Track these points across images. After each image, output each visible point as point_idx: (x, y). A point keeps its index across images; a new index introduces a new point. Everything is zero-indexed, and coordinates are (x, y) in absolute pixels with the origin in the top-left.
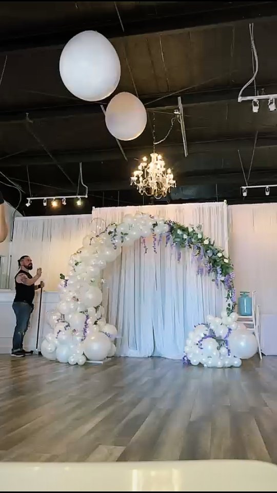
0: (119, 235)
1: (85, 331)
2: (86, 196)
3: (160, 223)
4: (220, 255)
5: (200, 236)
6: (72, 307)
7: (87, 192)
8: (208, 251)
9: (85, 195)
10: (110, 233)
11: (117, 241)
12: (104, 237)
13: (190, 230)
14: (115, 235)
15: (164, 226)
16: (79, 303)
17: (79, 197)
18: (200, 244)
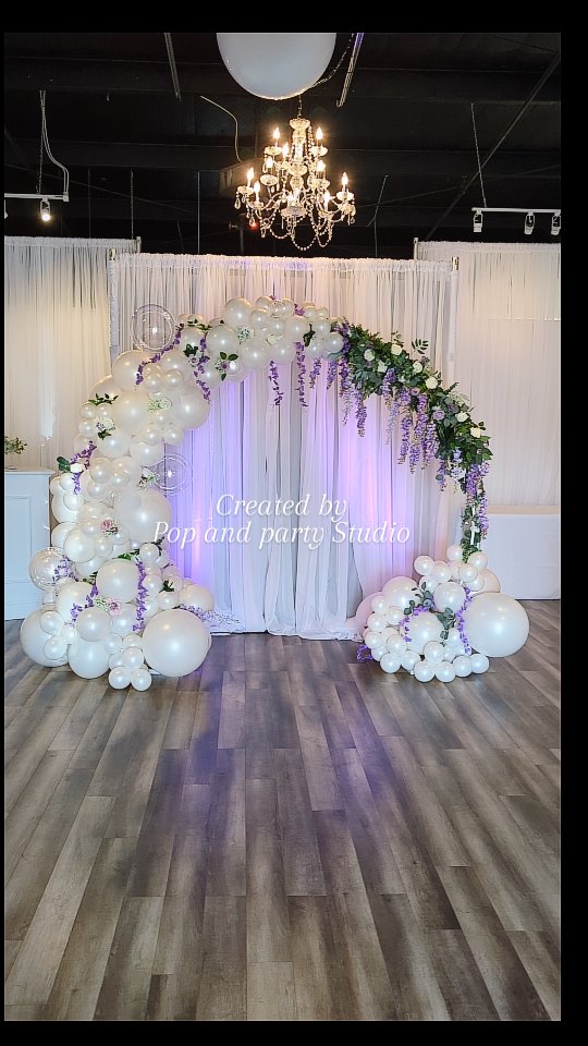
0: (215, 360)
1: (140, 605)
2: (66, 198)
3: (322, 328)
4: (462, 417)
5: (417, 368)
6: (103, 548)
7: (67, 186)
8: (435, 408)
9: (60, 192)
10: (189, 351)
11: (208, 375)
12: (175, 362)
13: (396, 350)
14: (204, 359)
15: (332, 338)
16: (118, 536)
17: (45, 198)
18: (418, 390)
